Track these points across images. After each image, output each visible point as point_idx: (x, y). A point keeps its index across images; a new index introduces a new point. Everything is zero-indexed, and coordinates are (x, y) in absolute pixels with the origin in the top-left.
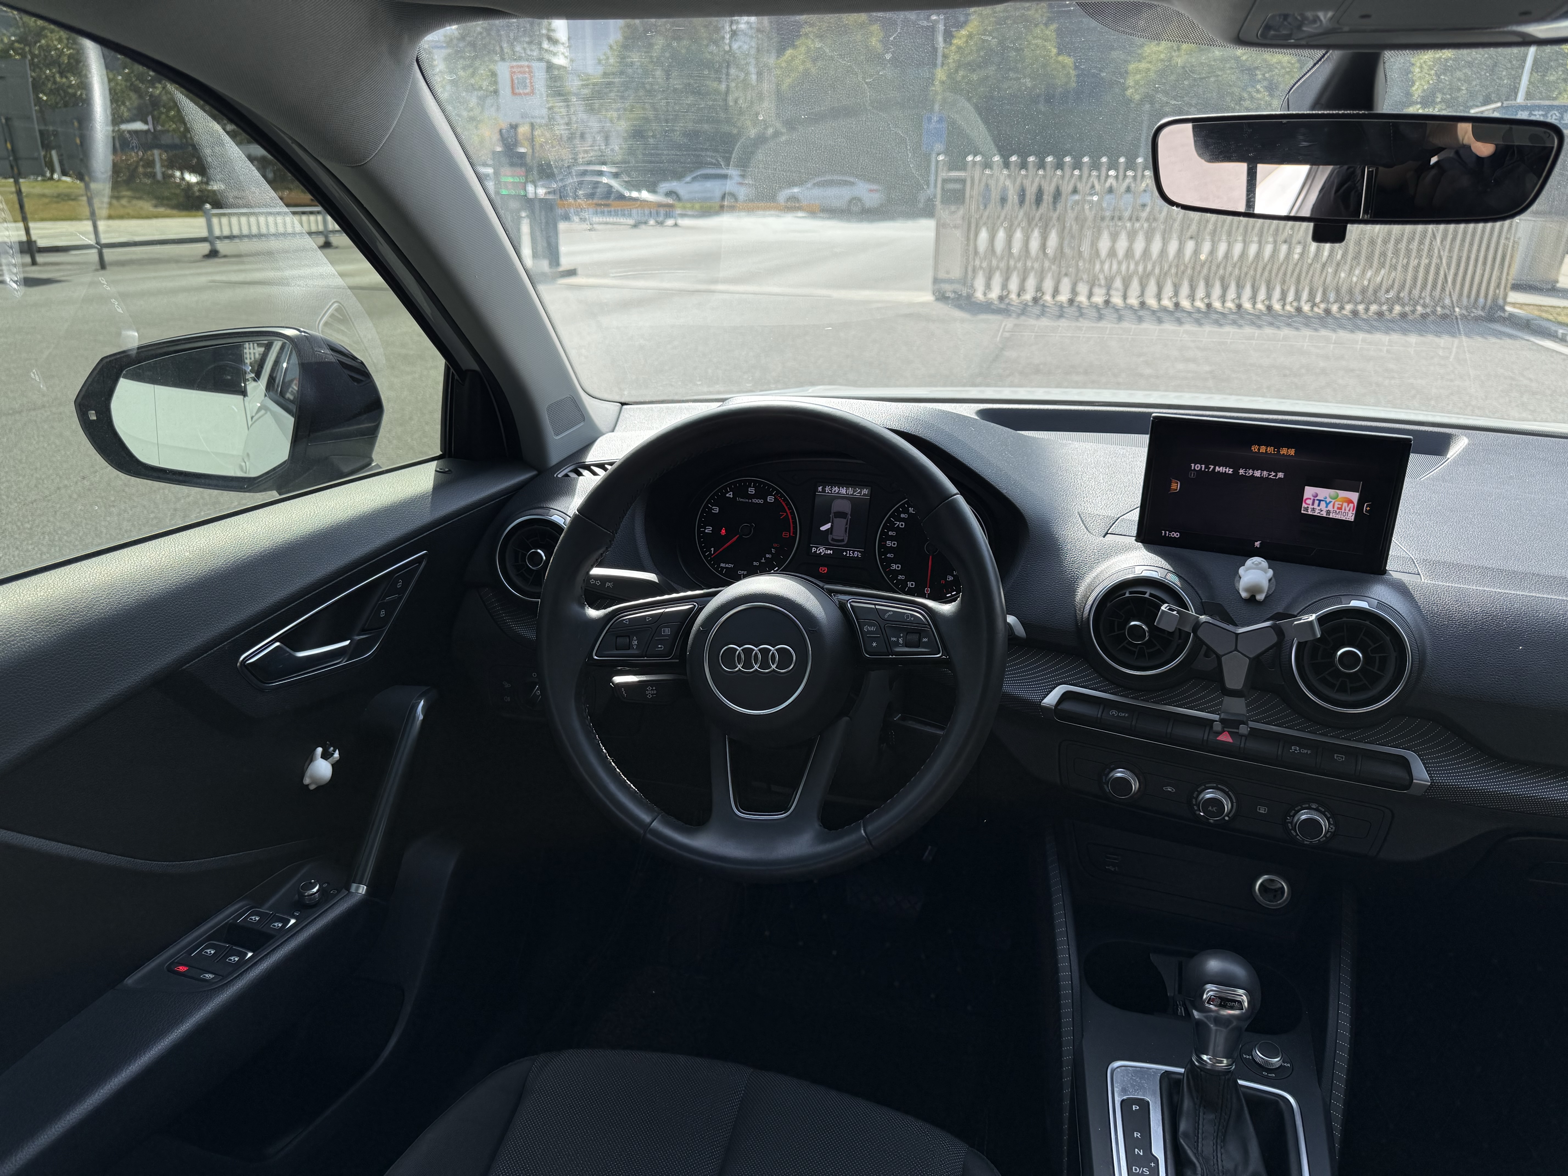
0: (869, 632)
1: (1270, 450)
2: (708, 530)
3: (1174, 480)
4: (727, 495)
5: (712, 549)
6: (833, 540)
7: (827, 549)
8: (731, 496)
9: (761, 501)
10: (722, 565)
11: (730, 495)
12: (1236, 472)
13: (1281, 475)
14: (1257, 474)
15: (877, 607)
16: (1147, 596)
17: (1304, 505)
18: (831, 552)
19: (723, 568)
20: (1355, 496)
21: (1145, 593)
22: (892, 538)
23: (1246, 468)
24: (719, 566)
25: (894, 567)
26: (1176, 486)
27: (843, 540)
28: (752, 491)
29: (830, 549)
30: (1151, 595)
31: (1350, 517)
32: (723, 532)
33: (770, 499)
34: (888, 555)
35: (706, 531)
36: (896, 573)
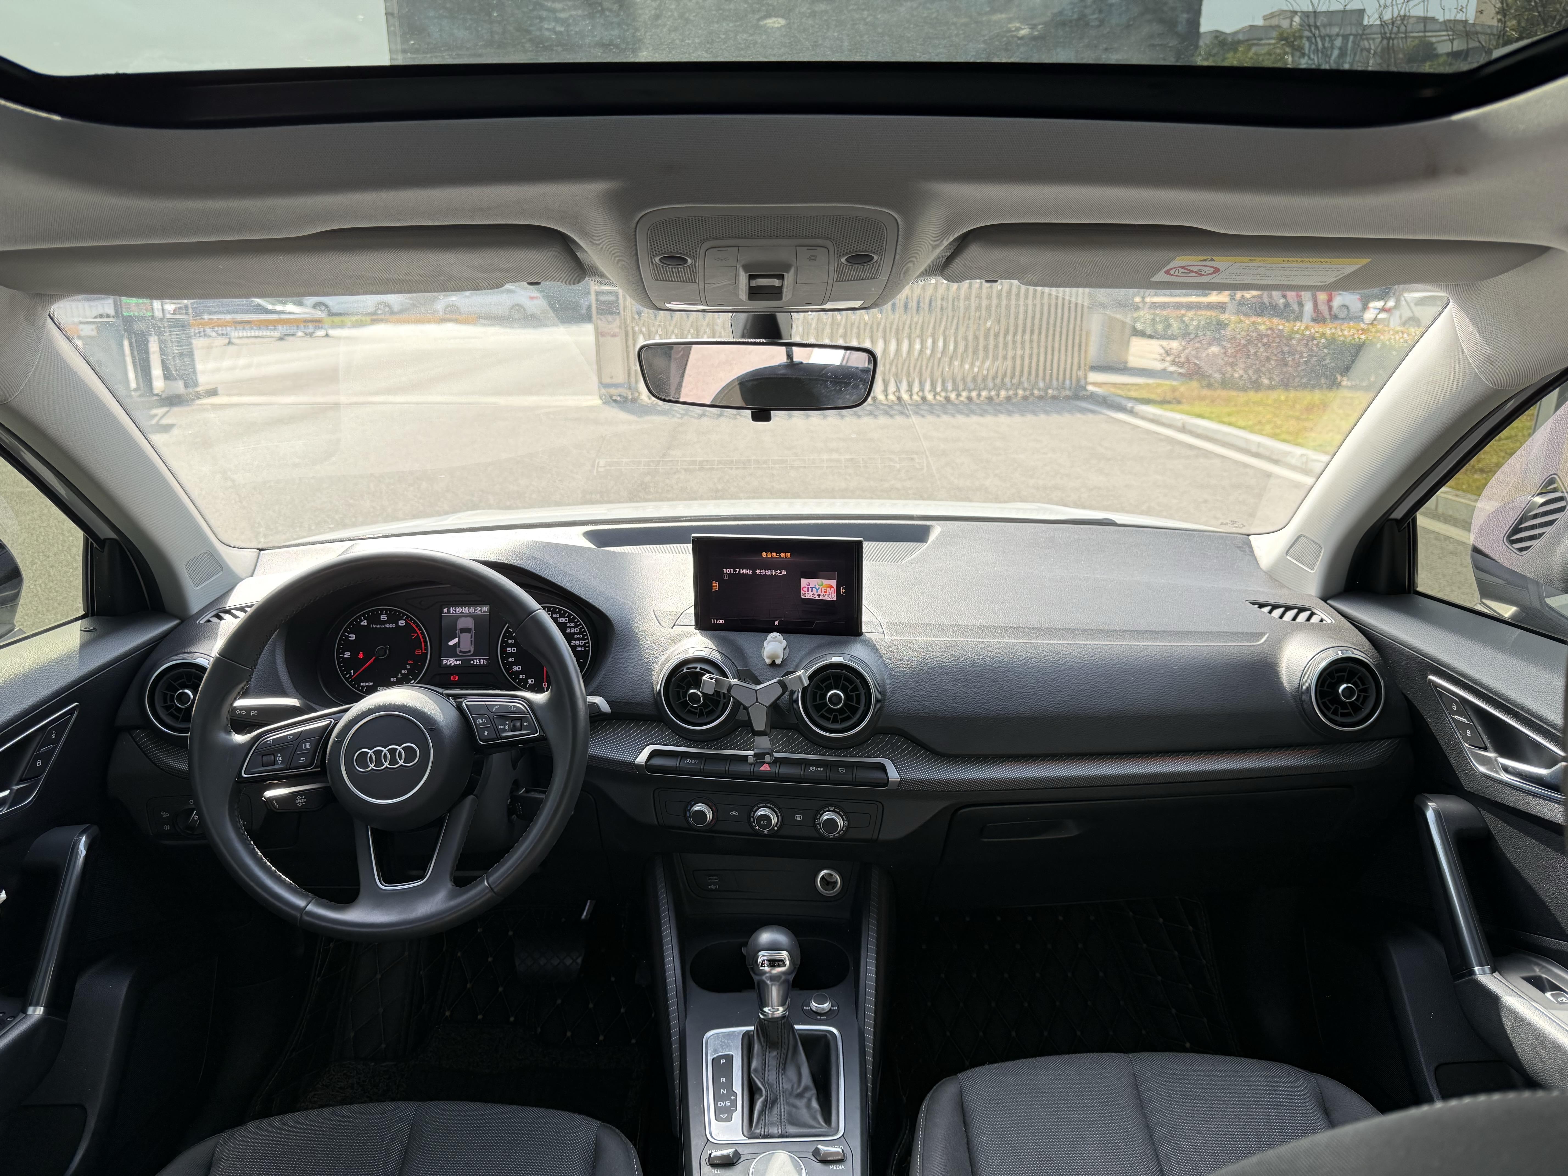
0: (481, 724)
1: (774, 555)
2: (347, 655)
3: (714, 582)
4: (362, 623)
5: (352, 671)
6: (461, 652)
7: (456, 660)
8: (366, 624)
9: (393, 626)
10: (363, 684)
11: (364, 623)
12: (754, 572)
13: (784, 572)
14: (769, 572)
15: (487, 703)
16: (698, 670)
17: (802, 592)
18: (460, 662)
19: (363, 687)
20: (834, 583)
21: (696, 668)
22: (511, 645)
23: (761, 569)
24: (359, 686)
25: (516, 668)
26: (716, 586)
27: (469, 651)
28: (384, 617)
29: (459, 660)
30: (701, 669)
31: (833, 598)
32: (361, 655)
33: (402, 623)
34: (510, 660)
35: (345, 656)
36: (518, 673)
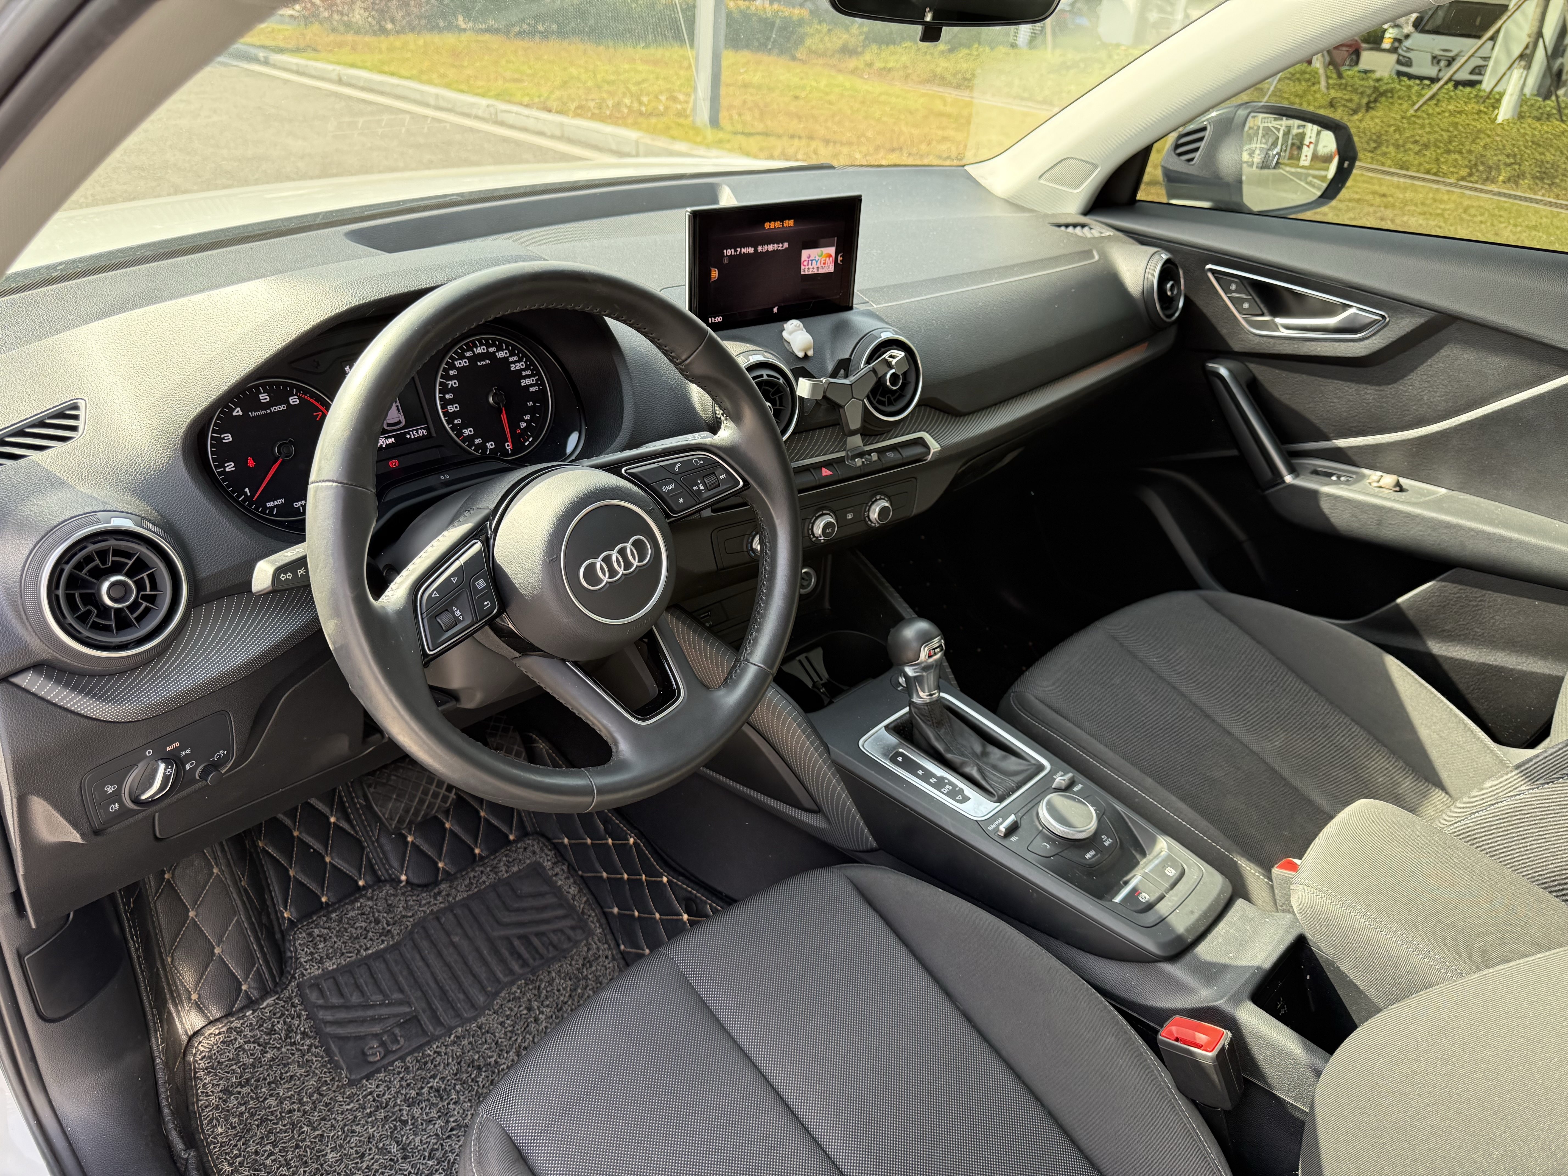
0: (669, 491)
1: (778, 224)
2: (230, 467)
3: (713, 269)
4: (234, 414)
5: (247, 490)
6: (389, 425)
7: (386, 438)
8: (241, 413)
9: (283, 407)
10: (270, 504)
11: (238, 412)
12: (756, 250)
13: (786, 245)
14: (771, 248)
15: (662, 464)
16: (765, 377)
18: (393, 440)
19: (271, 509)
20: (832, 250)
21: (762, 376)
22: (451, 402)
23: (763, 244)
24: (265, 508)
25: (467, 432)
26: (715, 274)
27: (399, 422)
28: (264, 398)
29: (390, 437)
30: (768, 376)
31: (830, 269)
32: (251, 463)
33: (294, 400)
34: (456, 422)
35: (227, 469)
36: (470, 439)
